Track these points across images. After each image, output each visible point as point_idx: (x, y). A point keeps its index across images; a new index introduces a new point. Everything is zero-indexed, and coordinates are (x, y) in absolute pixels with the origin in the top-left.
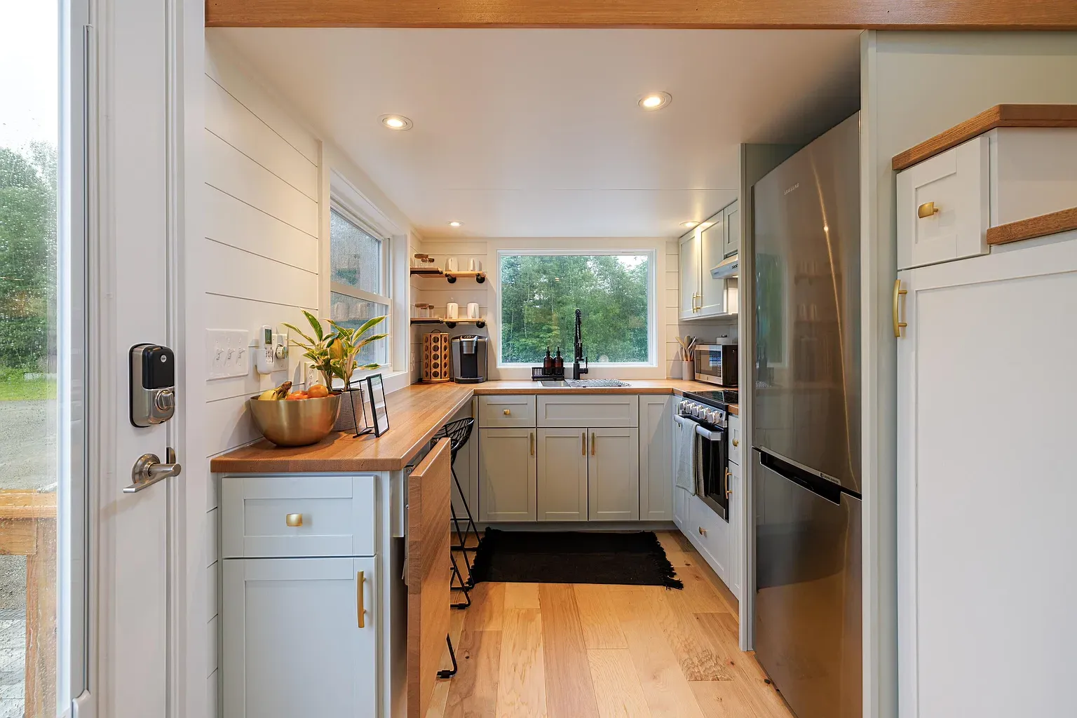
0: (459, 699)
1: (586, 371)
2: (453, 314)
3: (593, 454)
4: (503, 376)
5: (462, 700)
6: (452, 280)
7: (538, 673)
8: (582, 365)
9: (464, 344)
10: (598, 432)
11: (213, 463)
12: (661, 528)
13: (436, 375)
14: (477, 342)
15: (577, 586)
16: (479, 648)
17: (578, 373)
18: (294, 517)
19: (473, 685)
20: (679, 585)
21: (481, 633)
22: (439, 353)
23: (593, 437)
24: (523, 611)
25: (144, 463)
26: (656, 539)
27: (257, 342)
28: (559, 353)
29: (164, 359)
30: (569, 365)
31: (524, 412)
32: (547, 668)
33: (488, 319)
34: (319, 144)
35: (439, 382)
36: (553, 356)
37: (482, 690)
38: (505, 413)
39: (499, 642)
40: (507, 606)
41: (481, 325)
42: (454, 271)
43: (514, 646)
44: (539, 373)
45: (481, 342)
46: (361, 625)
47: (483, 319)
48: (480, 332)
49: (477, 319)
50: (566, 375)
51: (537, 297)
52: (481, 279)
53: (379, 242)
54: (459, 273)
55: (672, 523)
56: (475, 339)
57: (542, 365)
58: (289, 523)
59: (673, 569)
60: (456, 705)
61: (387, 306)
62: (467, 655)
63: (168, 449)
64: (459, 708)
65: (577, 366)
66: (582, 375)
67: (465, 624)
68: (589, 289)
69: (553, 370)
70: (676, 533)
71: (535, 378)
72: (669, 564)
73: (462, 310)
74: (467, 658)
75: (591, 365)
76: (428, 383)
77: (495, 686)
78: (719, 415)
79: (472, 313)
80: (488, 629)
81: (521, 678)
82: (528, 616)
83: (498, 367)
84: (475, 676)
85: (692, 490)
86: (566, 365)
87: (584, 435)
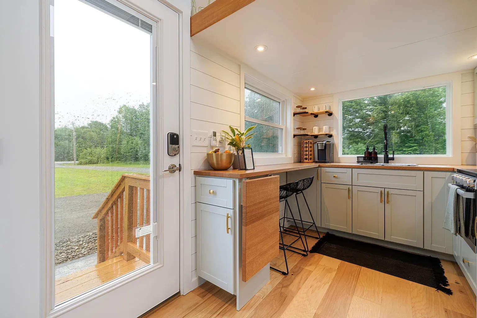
0: (281, 286)
1: (393, 159)
2: (316, 132)
3: (388, 203)
4: (341, 161)
5: (282, 287)
6: (316, 116)
7: (322, 292)
8: (390, 156)
9: (319, 145)
10: (391, 191)
11: (194, 171)
12: (445, 258)
13: (306, 159)
14: (326, 144)
15: (363, 268)
16: (299, 274)
17: (387, 160)
18: (212, 191)
19: (290, 285)
20: (449, 292)
21: (303, 269)
22: (307, 149)
23: (388, 194)
24: (327, 268)
25: (171, 166)
26: (440, 262)
27: (211, 135)
28: (374, 149)
29: (175, 137)
30: (381, 156)
31: (345, 176)
32: (327, 293)
33: (333, 133)
34: (240, 66)
35: (308, 162)
36: (371, 150)
37: (293, 287)
38: (334, 177)
39: (309, 275)
40: (320, 263)
41: (331, 136)
42: (316, 111)
43: (315, 279)
44: (362, 160)
45: (327, 144)
46: (228, 233)
47: (331, 133)
48: (329, 139)
49: (327, 133)
50: (379, 160)
51: (402, 129)
52: (330, 114)
53: (279, 103)
54: (319, 112)
55: (452, 256)
56: (324, 142)
57: (363, 156)
58: (210, 193)
59: (447, 282)
60: (279, 288)
61: (282, 129)
62: (292, 273)
63: (179, 164)
64: (280, 289)
65: (386, 156)
66: (390, 161)
67: (298, 263)
68: (440, 120)
69: (370, 158)
70: (455, 264)
71: (358, 162)
72: (446, 278)
73: (320, 130)
74: (292, 274)
75: (396, 156)
76: (303, 162)
77: (299, 288)
78: (473, 181)
79: (325, 130)
80: (306, 268)
81: (312, 291)
82: (329, 271)
83: (339, 156)
84: (292, 282)
85: (453, 231)
86: (379, 156)
87: (381, 192)
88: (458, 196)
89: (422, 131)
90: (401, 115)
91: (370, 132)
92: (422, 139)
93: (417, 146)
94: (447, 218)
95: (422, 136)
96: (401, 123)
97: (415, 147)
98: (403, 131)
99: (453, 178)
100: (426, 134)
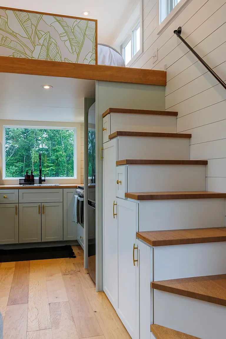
1: (44, 180)
3: (43, 213)
8: (43, 178)
10: (46, 205)
15: (31, 261)
20: (75, 257)
23: (43, 207)
24: (8, 268)
28: (32, 172)
30: (37, 178)
31: (13, 196)
38: (4, 197)
44: (22, 181)
50: (35, 182)
55: (77, 241)
57: (24, 178)
65: (40, 178)
66: (42, 182)
69: (29, 180)
70: (78, 246)
71: (20, 184)
75: (46, 178)
83: (3, 179)
85: (76, 221)
86: (35, 178)
87: (39, 206)
88: (78, 201)
89: (57, 151)
90: (40, 132)
91: (10, 148)
92: (57, 159)
93: (53, 166)
94: (74, 215)
95: (57, 156)
96: (39, 140)
97: (52, 168)
98: (42, 150)
99: (76, 192)
100: (60, 154)
